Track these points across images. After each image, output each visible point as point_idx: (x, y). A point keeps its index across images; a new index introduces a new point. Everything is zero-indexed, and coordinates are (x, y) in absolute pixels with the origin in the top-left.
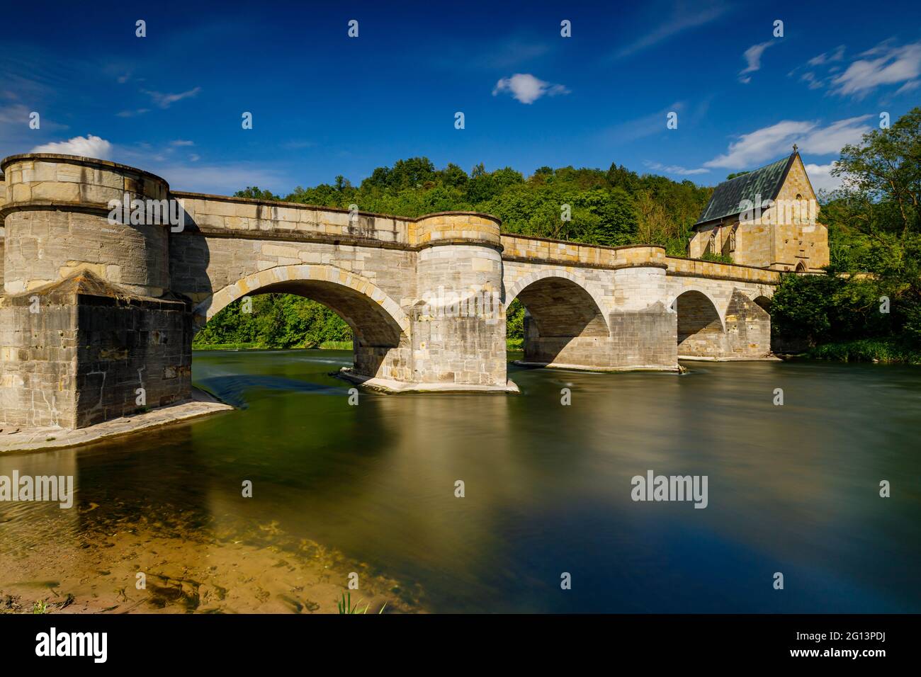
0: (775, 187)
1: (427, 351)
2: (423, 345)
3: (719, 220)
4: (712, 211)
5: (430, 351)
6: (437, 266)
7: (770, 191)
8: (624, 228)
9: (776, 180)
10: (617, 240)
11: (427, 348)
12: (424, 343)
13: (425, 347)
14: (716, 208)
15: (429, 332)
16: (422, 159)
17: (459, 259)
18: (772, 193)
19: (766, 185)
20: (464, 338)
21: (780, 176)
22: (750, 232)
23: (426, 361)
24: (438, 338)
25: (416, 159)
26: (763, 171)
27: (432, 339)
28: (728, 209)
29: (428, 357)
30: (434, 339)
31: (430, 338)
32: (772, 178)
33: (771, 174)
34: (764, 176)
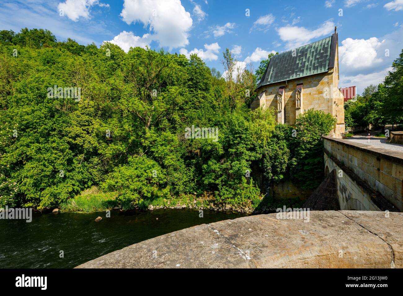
0: (328, 57)
3: (284, 82)
4: (274, 75)
7: (325, 61)
8: (201, 86)
9: (326, 52)
10: (197, 95)
14: (276, 73)
16: (45, 30)
18: (328, 62)
19: (318, 57)
21: (329, 50)
22: (310, 94)
25: (40, 30)
26: (310, 47)
28: (289, 75)
32: (322, 51)
33: (319, 49)
34: (313, 50)
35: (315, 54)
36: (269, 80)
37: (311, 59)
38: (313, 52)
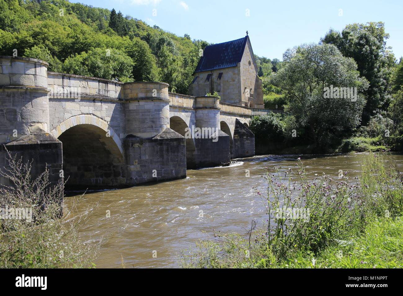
1: (139, 166)
2: (136, 162)
5: (141, 166)
6: (143, 113)
9: (239, 50)
11: (138, 164)
12: (137, 161)
13: (137, 163)
14: (206, 63)
15: (140, 154)
17: (155, 110)
20: (162, 156)
21: (242, 48)
22: (228, 81)
23: (138, 172)
24: (146, 157)
27: (142, 158)
28: (214, 65)
29: (139, 169)
30: (143, 158)
31: (140, 157)
33: (236, 46)
34: (232, 47)
35: (233, 50)
36: (201, 68)
37: (230, 54)
38: (232, 48)
